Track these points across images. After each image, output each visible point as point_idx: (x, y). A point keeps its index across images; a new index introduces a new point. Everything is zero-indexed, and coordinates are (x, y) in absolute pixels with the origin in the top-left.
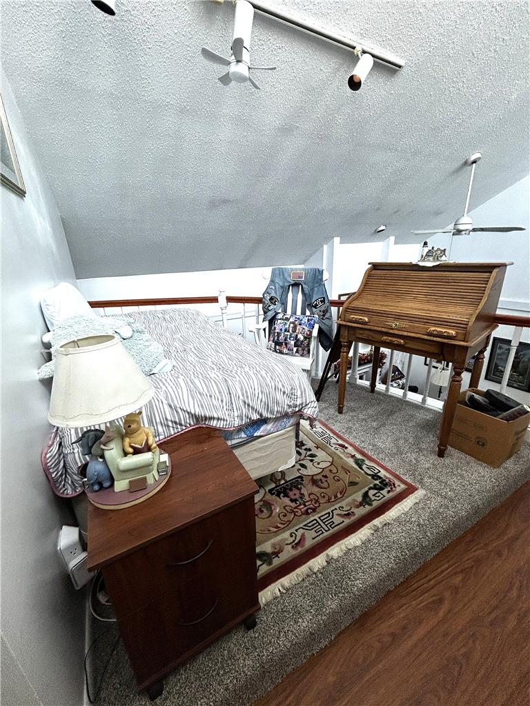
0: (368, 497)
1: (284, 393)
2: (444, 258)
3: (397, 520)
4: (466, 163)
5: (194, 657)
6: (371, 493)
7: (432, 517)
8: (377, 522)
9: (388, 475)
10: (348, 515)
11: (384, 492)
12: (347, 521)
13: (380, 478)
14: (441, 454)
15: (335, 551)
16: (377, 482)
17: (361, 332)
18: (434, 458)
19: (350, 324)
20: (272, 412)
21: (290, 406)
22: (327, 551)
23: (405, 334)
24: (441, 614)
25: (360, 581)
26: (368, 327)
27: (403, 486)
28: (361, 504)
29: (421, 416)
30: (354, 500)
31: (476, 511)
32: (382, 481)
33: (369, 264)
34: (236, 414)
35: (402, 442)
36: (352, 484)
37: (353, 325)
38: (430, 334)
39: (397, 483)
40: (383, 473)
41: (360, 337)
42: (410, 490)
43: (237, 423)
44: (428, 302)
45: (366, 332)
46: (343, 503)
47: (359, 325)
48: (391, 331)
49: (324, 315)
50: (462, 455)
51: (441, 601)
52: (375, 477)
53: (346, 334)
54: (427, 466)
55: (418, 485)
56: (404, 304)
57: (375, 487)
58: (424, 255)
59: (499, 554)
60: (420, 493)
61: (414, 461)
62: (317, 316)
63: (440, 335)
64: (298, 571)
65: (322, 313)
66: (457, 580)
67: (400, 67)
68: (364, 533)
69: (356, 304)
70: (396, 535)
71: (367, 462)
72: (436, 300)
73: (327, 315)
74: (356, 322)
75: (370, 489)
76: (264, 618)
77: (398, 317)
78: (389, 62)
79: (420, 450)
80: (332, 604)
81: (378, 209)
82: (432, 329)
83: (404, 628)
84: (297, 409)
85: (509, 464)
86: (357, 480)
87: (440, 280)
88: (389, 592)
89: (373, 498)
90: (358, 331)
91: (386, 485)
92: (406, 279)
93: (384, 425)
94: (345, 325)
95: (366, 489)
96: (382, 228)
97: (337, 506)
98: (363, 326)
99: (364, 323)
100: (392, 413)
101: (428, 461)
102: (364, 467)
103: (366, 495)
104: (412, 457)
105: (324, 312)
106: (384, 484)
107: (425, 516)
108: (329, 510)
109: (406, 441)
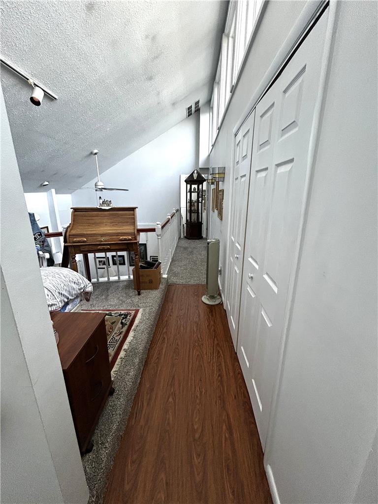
0: (123, 323)
1: (75, 283)
2: (111, 205)
3: (140, 322)
4: (91, 153)
5: (97, 423)
6: (123, 321)
7: (150, 314)
8: (133, 328)
9: (125, 312)
10: (120, 333)
11: (128, 317)
12: (122, 336)
13: (123, 314)
14: (139, 294)
15: (125, 346)
16: (123, 316)
17: (84, 247)
18: (137, 297)
19: (74, 244)
20: (72, 296)
21: (79, 289)
22: (123, 348)
23: (110, 242)
24: (166, 342)
25: (141, 348)
26: (87, 243)
27: (133, 312)
28: (122, 327)
29: (121, 285)
30: (119, 327)
31: (159, 305)
32: (125, 315)
33: (71, 208)
34: (59, 301)
35: (121, 298)
36: (113, 323)
37: (78, 244)
38: (121, 240)
39: (131, 312)
40: (123, 312)
41: (83, 250)
42: (137, 312)
43: (61, 305)
44: (113, 226)
45: (87, 247)
46: (115, 331)
47: (81, 244)
48: (102, 243)
49: (43, 245)
50: (146, 291)
51: (164, 338)
52: (120, 315)
53: (73, 251)
54: (137, 300)
55: (138, 308)
56: (102, 229)
57: (123, 318)
58: (101, 203)
59: (171, 316)
60: (141, 311)
61: (131, 302)
62: (39, 246)
63: (125, 240)
64: (117, 363)
65: (42, 243)
66: (165, 330)
67: (56, 99)
68: (131, 334)
69: (73, 232)
70: (142, 327)
71: (112, 312)
72: (116, 225)
73: (46, 244)
74: (79, 242)
75: (122, 320)
76: (116, 386)
77: (103, 235)
78: (51, 96)
79: (131, 297)
80: (137, 361)
81: (43, 171)
82: (121, 238)
83: (159, 354)
84: (82, 290)
85: (161, 286)
86: (114, 321)
87: (115, 215)
88: (149, 349)
89: (126, 322)
90: (82, 247)
91: (127, 315)
92: (97, 216)
93: (108, 295)
94: (71, 246)
95: (120, 321)
96: (46, 183)
97: (113, 334)
98: (84, 244)
99: (84, 242)
100: (108, 289)
101: (136, 299)
102: (113, 315)
103: (122, 323)
104: (129, 301)
105: (43, 242)
106: (126, 316)
107: (147, 315)
108: (111, 337)
109: (123, 296)
